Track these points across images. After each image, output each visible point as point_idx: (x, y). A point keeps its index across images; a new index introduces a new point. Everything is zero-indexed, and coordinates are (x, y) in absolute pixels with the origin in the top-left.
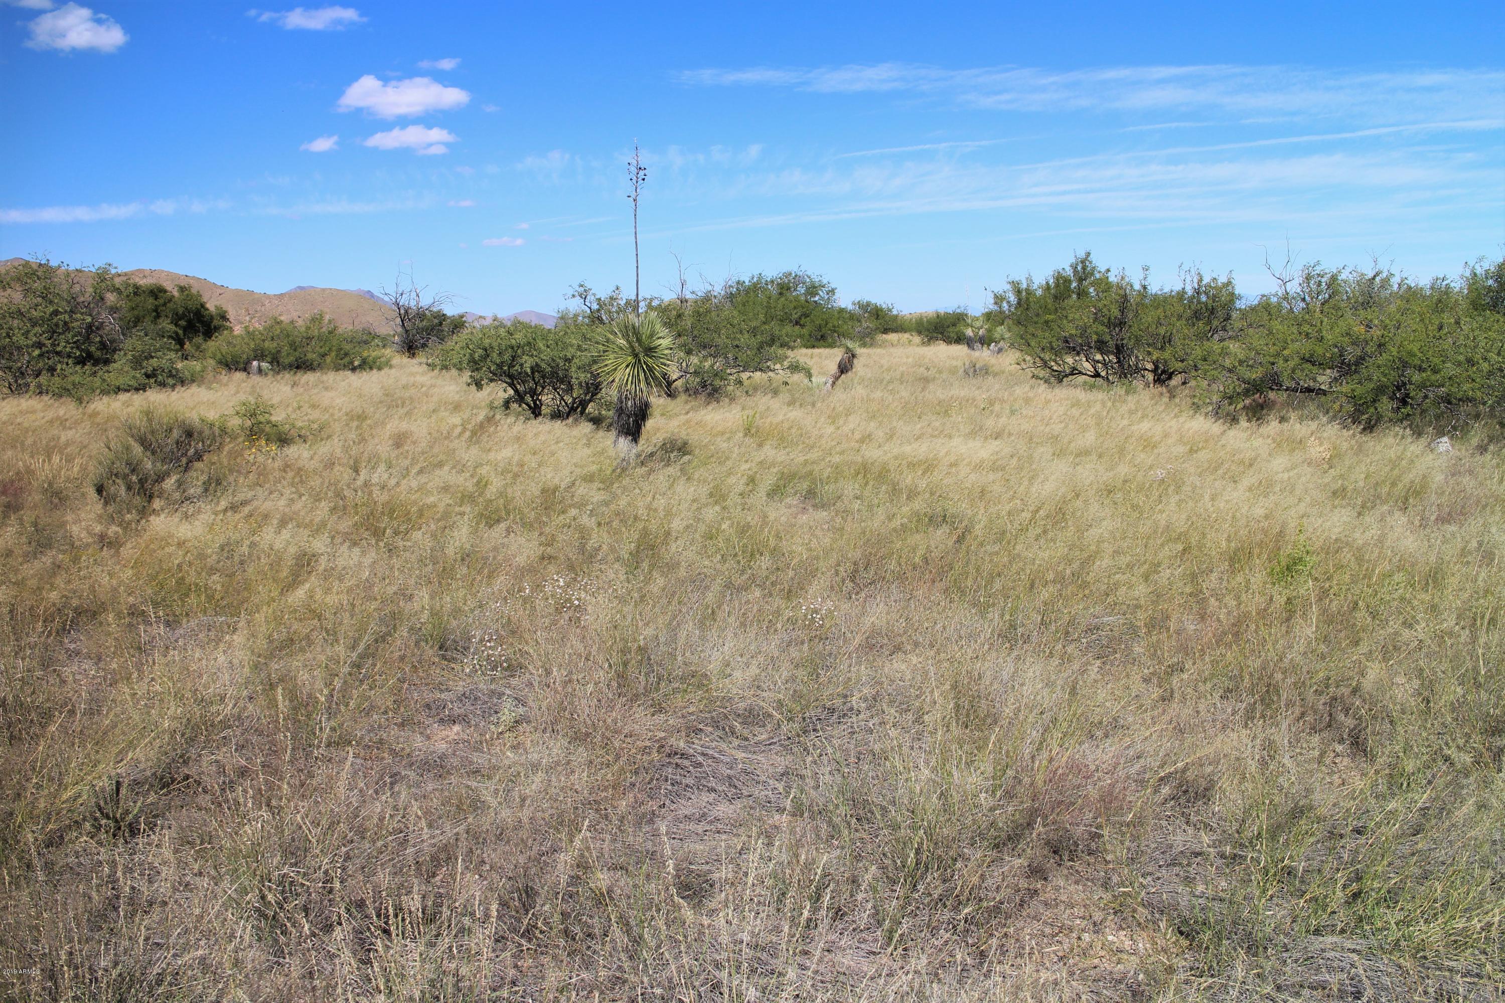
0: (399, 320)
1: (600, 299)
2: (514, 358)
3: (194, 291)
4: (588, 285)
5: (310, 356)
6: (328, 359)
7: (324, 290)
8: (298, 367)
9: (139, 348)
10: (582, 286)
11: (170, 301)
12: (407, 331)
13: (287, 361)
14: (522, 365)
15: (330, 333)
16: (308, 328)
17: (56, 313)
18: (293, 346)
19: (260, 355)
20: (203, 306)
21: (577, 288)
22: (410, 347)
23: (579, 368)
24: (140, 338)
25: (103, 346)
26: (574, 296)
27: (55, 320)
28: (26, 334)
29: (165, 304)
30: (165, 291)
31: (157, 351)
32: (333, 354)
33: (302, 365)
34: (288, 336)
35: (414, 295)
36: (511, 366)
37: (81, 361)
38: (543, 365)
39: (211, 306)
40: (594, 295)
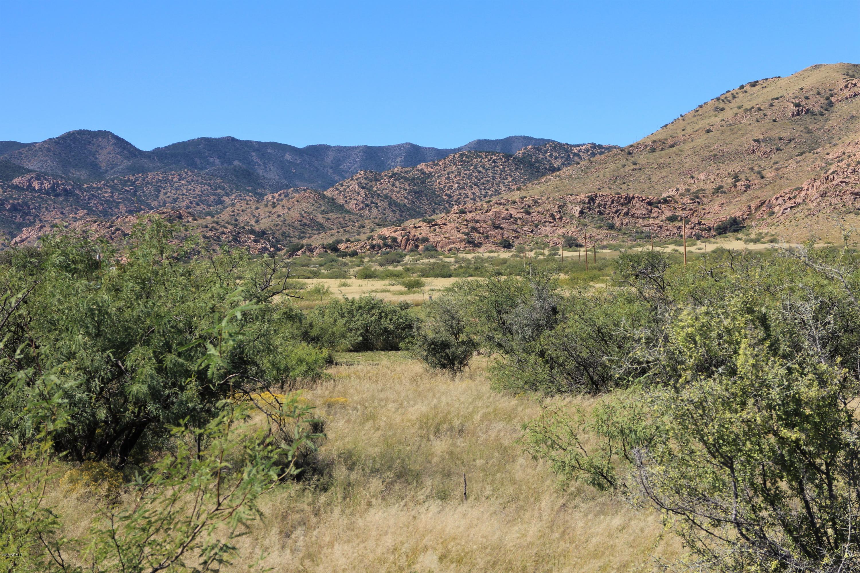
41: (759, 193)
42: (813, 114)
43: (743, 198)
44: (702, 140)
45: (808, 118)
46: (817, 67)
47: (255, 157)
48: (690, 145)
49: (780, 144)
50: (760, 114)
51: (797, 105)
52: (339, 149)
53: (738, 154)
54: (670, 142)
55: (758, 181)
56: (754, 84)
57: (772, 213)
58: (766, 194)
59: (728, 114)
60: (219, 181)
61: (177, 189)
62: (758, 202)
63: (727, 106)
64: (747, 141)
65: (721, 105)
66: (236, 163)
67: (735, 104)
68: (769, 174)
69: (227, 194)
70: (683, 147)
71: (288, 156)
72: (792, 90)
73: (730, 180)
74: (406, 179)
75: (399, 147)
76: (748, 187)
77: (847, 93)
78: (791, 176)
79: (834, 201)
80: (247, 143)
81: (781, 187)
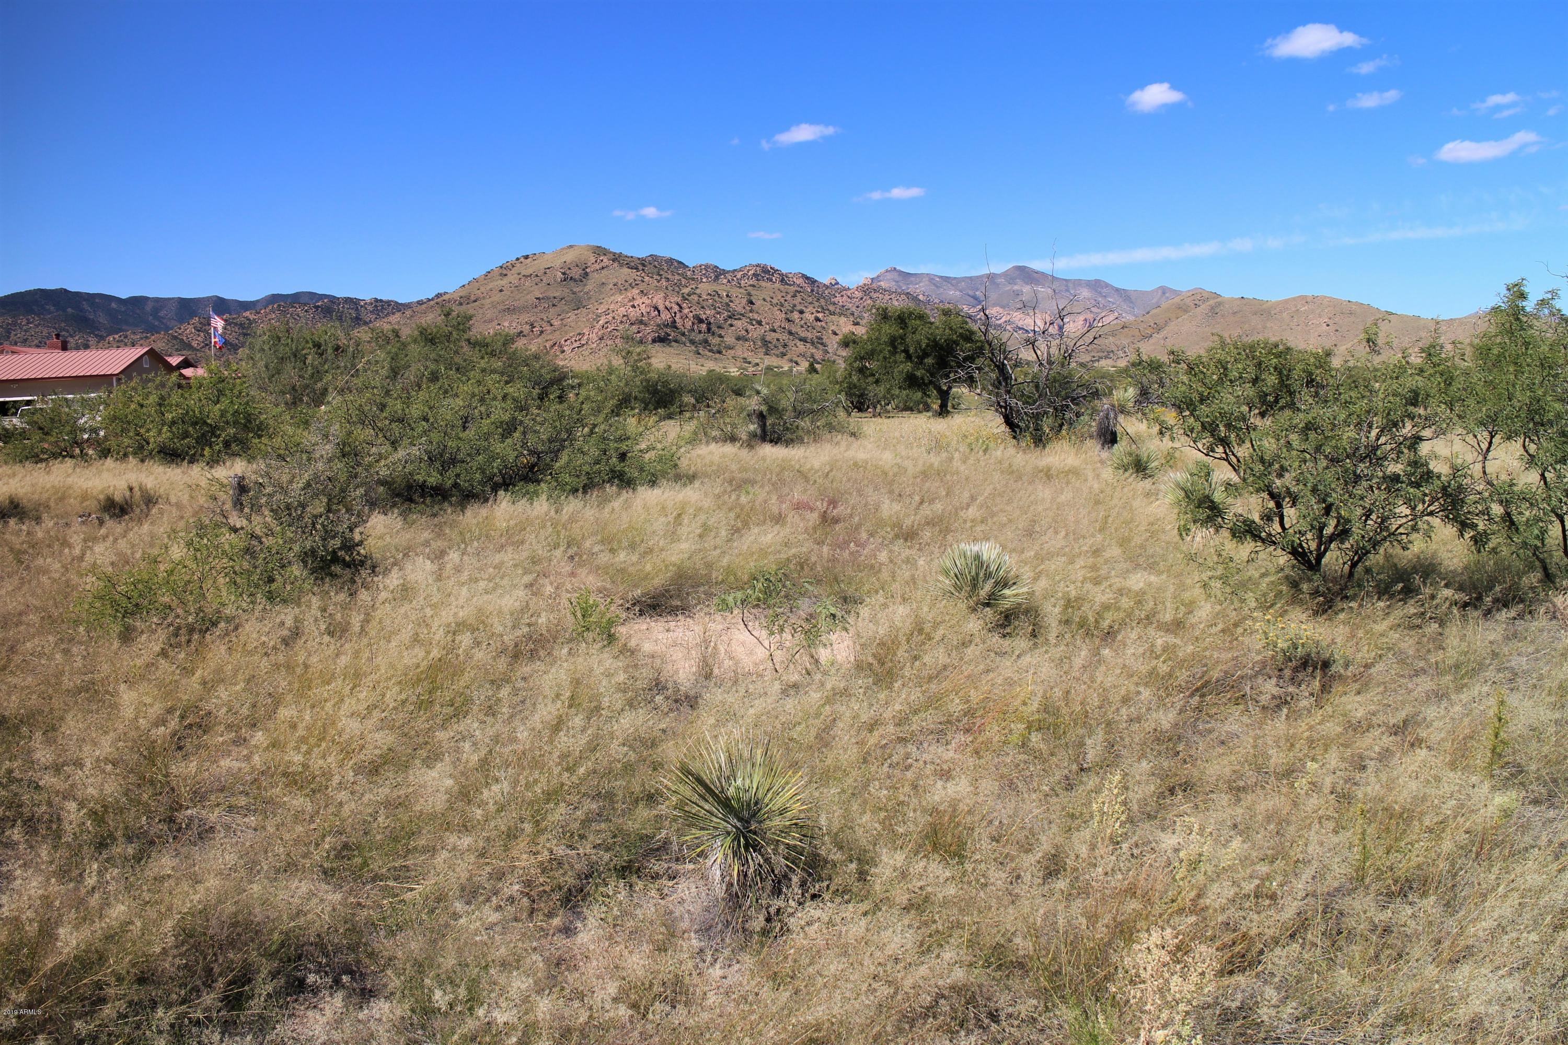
41: (550, 337)
42: (575, 281)
43: (539, 340)
44: (497, 297)
45: (572, 283)
46: (571, 247)
47: (85, 305)
48: (488, 301)
49: (555, 301)
50: (538, 279)
51: (564, 274)
52: (157, 300)
53: (524, 309)
54: (473, 298)
55: (549, 328)
56: (526, 257)
57: (563, 352)
58: (556, 337)
59: (512, 277)
60: (63, 325)
61: (26, 331)
62: (551, 343)
63: (509, 273)
64: (531, 298)
65: (505, 272)
66: (69, 310)
67: (515, 270)
68: (556, 323)
69: (71, 336)
70: (483, 302)
71: (114, 305)
72: (558, 263)
73: (528, 327)
74: (236, 324)
75: (208, 299)
76: (542, 332)
77: (597, 266)
78: (573, 324)
79: (609, 343)
80: (78, 294)
81: (566, 333)
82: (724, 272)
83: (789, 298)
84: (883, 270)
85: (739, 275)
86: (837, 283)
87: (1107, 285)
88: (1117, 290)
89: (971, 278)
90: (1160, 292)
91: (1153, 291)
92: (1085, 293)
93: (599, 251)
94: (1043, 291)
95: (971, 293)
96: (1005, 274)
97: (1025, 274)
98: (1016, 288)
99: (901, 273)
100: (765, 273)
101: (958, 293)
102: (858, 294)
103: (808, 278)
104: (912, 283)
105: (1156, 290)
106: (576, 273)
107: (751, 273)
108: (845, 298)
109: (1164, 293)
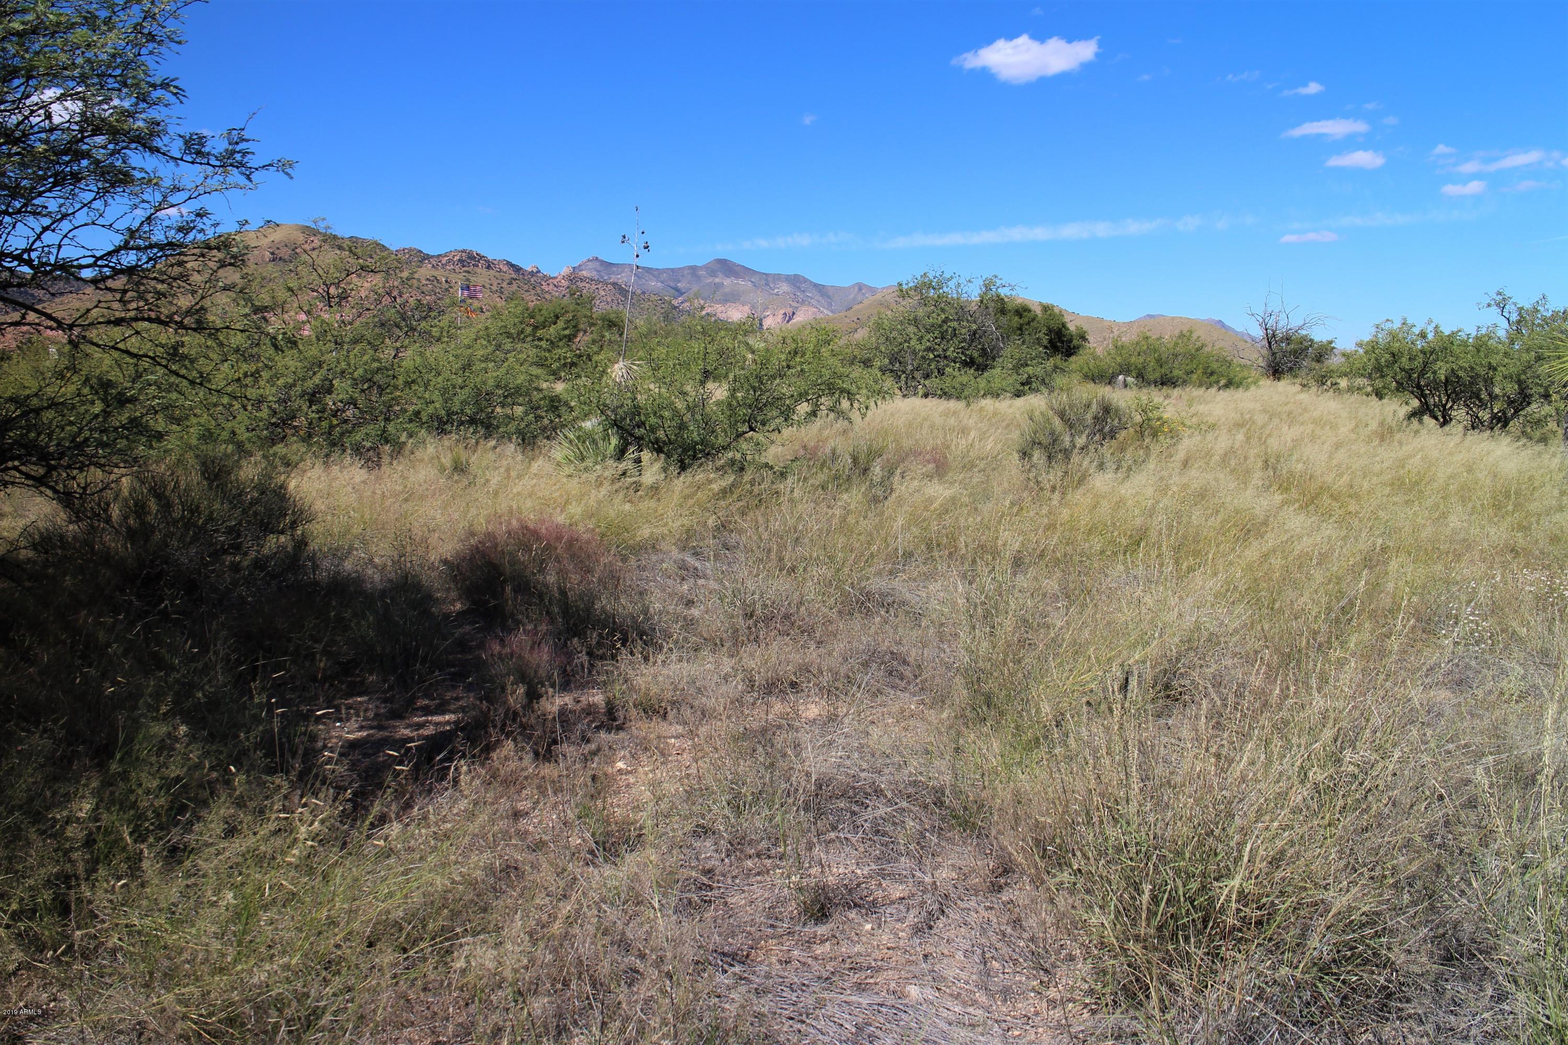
0: (1265, 343)
1: (1522, 308)
2: (1425, 364)
3: (1056, 311)
4: (1508, 294)
5: (1176, 373)
6: (1195, 377)
7: (1173, 319)
8: (1163, 384)
9: (1017, 356)
10: (1499, 294)
11: (1033, 320)
12: (1274, 354)
13: (1152, 378)
14: (1435, 372)
15: (1198, 350)
16: (1176, 344)
17: (945, 321)
18: (1160, 362)
19: (1126, 370)
20: (1064, 325)
21: (1494, 296)
22: (1276, 371)
23: (1505, 378)
24: (1018, 346)
25: (984, 352)
26: (1489, 305)
27: (945, 328)
28: (920, 339)
29: (1028, 323)
30: (1030, 311)
31: (1032, 359)
32: (1199, 372)
33: (1166, 382)
34: (1155, 351)
35: (1283, 316)
36: (1422, 374)
37: (965, 364)
38: (1461, 373)
39: (1072, 327)
40: (1515, 304)
82: (427, 257)
83: (504, 285)
84: (585, 260)
85: (444, 260)
86: (539, 272)
87: (806, 280)
88: (815, 285)
89: (672, 270)
90: (856, 289)
91: (849, 288)
92: (785, 287)
93: (309, 231)
94: (743, 284)
95: (672, 284)
96: (706, 267)
97: (726, 267)
98: (717, 280)
99: (603, 263)
100: (470, 260)
101: (659, 284)
102: (565, 283)
103: (512, 266)
104: (613, 273)
105: (853, 286)
106: (285, 253)
107: (456, 258)
108: (551, 286)
109: (860, 290)
